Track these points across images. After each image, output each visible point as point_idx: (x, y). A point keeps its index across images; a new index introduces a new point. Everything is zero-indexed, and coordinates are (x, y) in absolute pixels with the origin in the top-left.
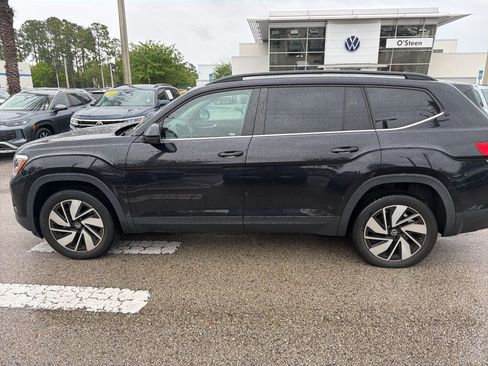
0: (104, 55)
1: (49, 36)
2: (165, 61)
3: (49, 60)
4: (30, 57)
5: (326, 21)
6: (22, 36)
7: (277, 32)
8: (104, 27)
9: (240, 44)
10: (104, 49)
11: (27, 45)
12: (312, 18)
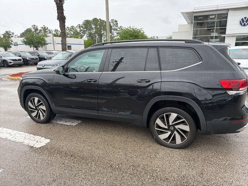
0: (115, 34)
1: (93, 26)
2: (136, 36)
3: (92, 38)
4: (85, 37)
5: (228, 10)
6: (83, 27)
7: (202, 18)
8: (116, 21)
9: (179, 25)
10: (116, 31)
11: (84, 31)
12: (219, 8)
